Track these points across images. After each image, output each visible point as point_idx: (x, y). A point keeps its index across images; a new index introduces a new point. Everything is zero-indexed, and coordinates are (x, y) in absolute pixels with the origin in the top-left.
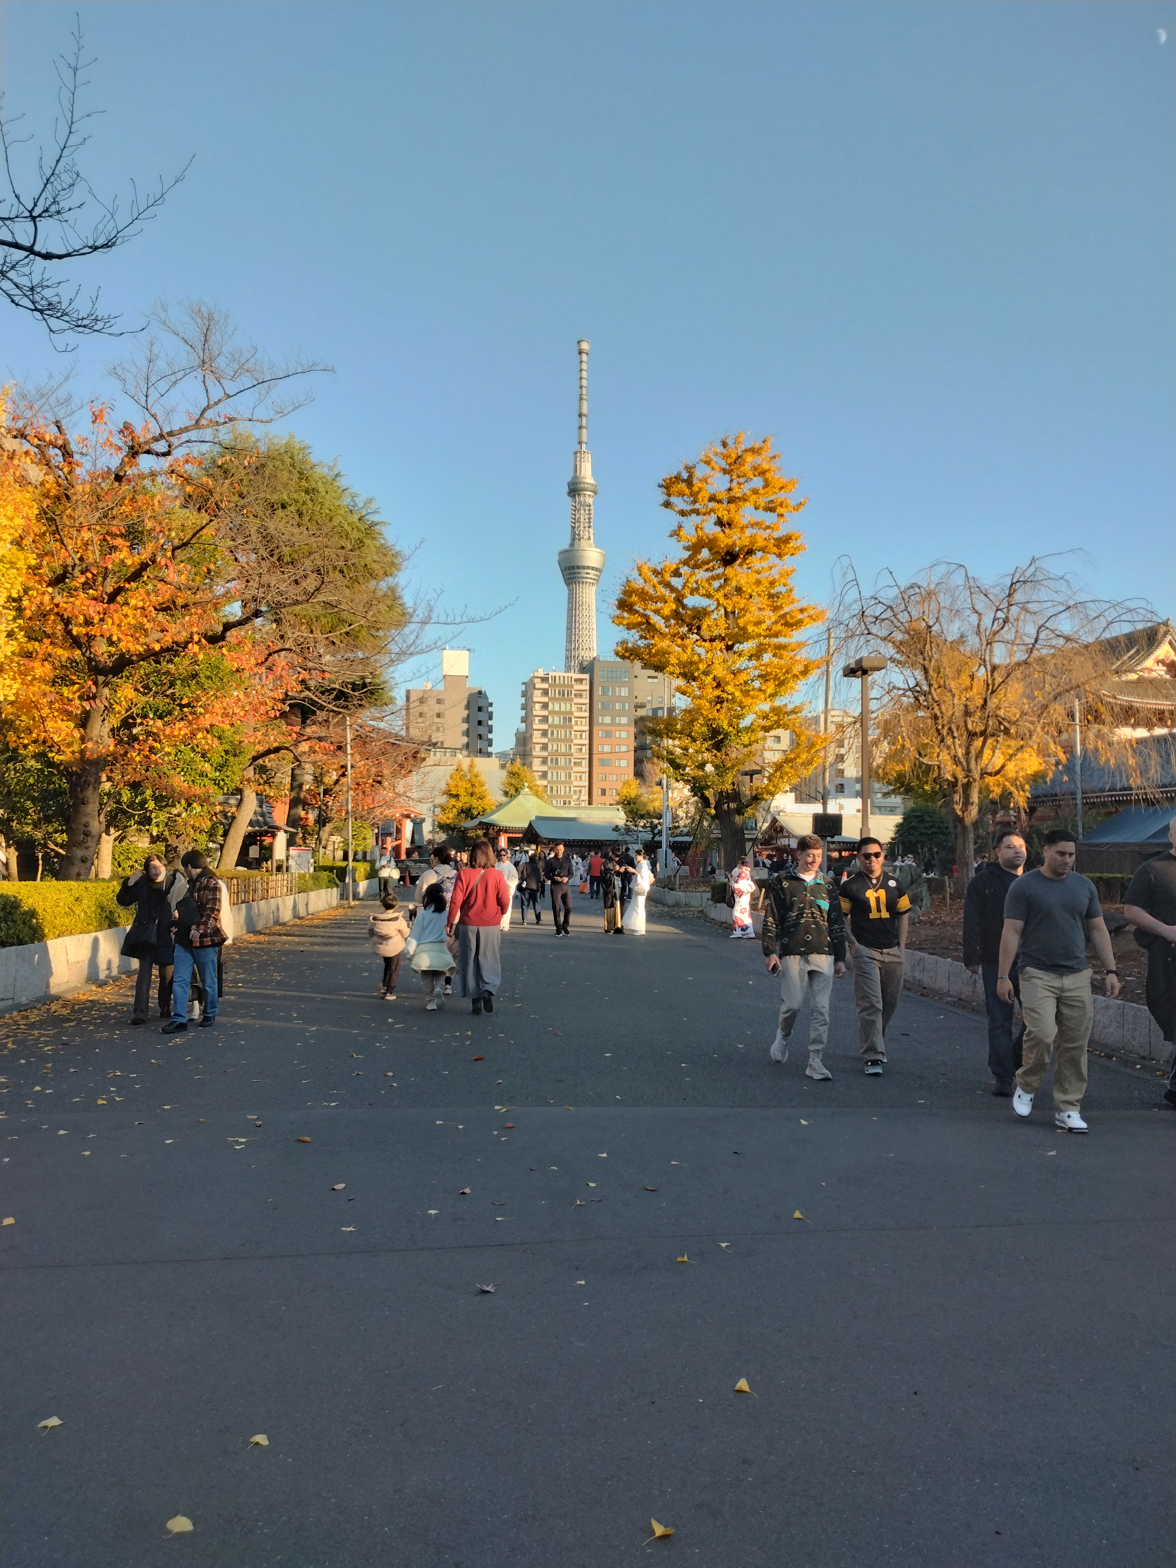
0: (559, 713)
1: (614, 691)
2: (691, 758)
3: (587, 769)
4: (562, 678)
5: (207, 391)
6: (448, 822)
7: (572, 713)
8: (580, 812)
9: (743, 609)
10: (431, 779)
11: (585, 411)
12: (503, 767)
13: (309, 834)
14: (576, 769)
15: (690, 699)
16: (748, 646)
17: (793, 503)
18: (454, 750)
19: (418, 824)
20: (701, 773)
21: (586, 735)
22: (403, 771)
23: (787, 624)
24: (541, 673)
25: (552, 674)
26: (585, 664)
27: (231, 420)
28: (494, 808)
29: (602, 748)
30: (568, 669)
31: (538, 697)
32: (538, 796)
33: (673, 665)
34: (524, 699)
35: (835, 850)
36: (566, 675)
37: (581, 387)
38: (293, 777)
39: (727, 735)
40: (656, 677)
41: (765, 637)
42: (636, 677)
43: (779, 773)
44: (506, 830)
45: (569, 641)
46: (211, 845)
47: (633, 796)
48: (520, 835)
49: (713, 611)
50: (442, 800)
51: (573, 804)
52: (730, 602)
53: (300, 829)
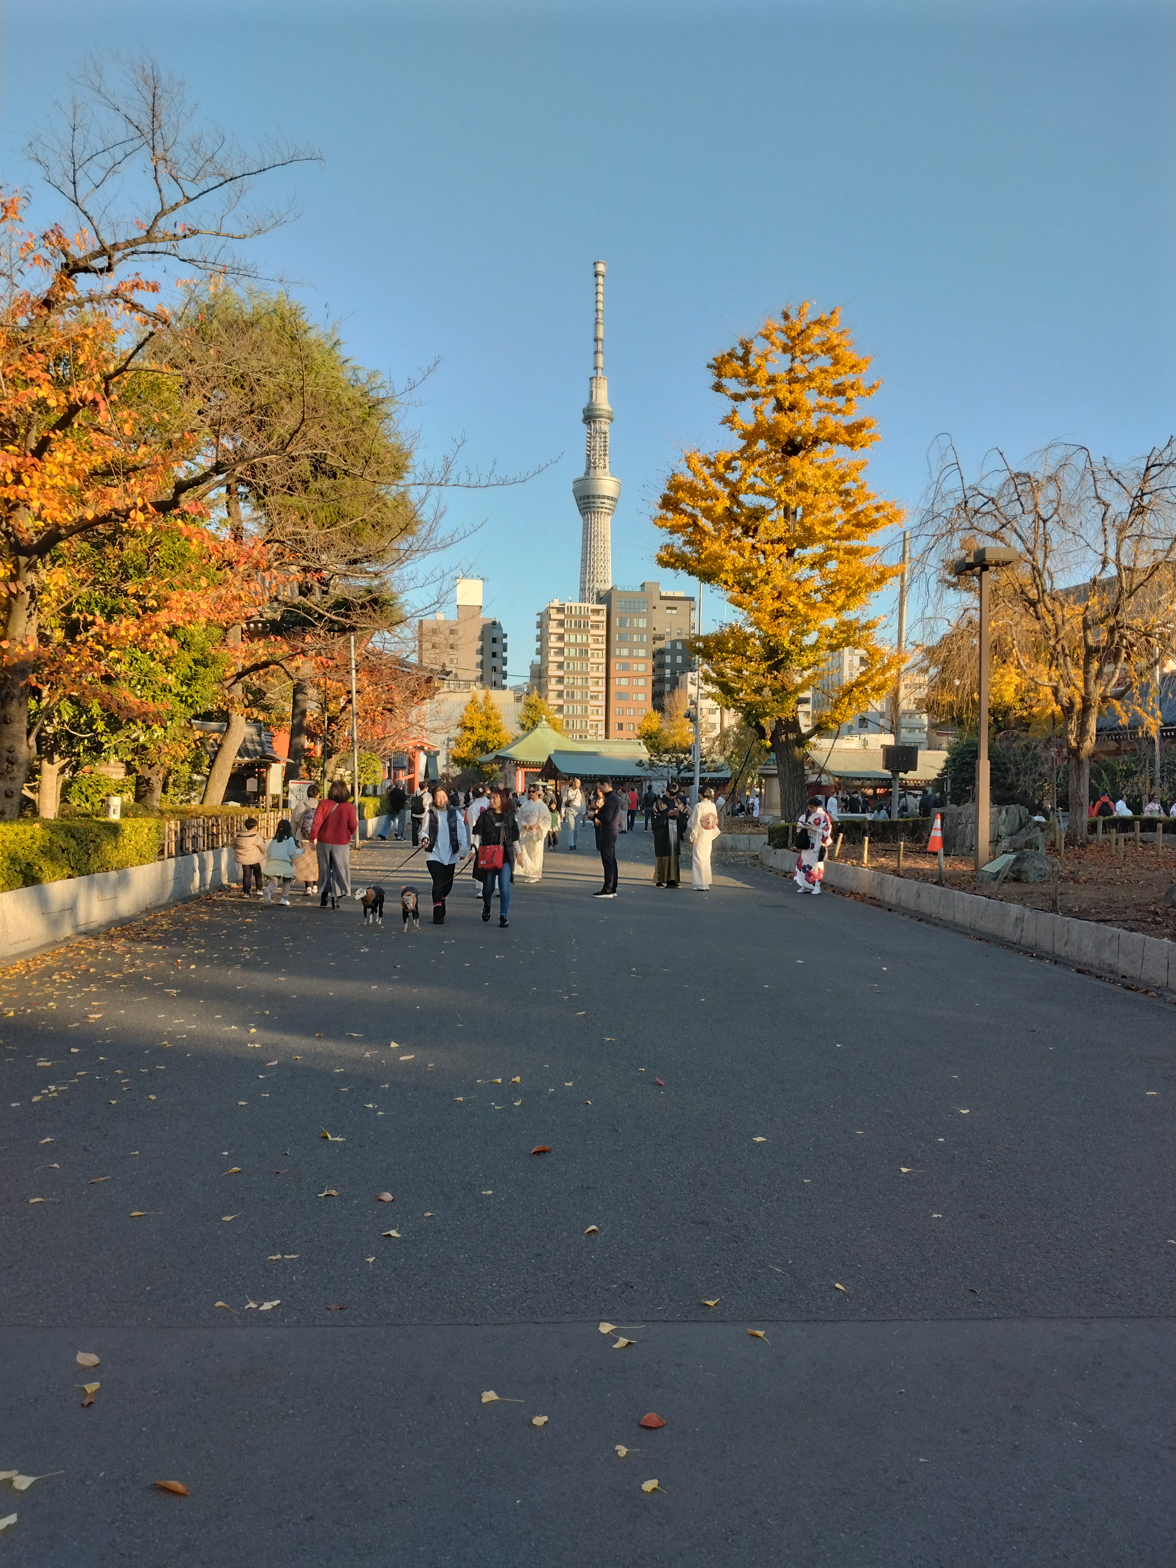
0: (575, 645)
1: (631, 623)
2: (746, 681)
3: (604, 703)
4: (578, 609)
5: (160, 191)
6: (463, 756)
7: (588, 645)
8: (600, 745)
9: (811, 505)
10: (446, 708)
11: (601, 335)
12: (518, 699)
13: (314, 766)
14: (592, 702)
15: (746, 612)
16: (814, 550)
17: (865, 384)
18: (468, 683)
19: (432, 757)
20: (759, 698)
21: (603, 668)
22: (415, 699)
23: (859, 525)
24: (556, 603)
25: (567, 604)
26: (602, 594)
27: (194, 232)
28: (510, 742)
29: (620, 683)
30: (583, 600)
31: (553, 628)
32: (555, 729)
33: (727, 571)
34: (539, 630)
35: (870, 787)
36: (583, 605)
37: (597, 310)
38: (295, 703)
39: (788, 653)
40: (675, 608)
41: (834, 539)
42: (654, 608)
43: (847, 699)
44: (523, 765)
45: (583, 573)
46: (195, 777)
47: (655, 730)
48: (539, 770)
49: (772, 510)
50: (456, 732)
51: (589, 738)
52: (794, 498)
53: (303, 760)
